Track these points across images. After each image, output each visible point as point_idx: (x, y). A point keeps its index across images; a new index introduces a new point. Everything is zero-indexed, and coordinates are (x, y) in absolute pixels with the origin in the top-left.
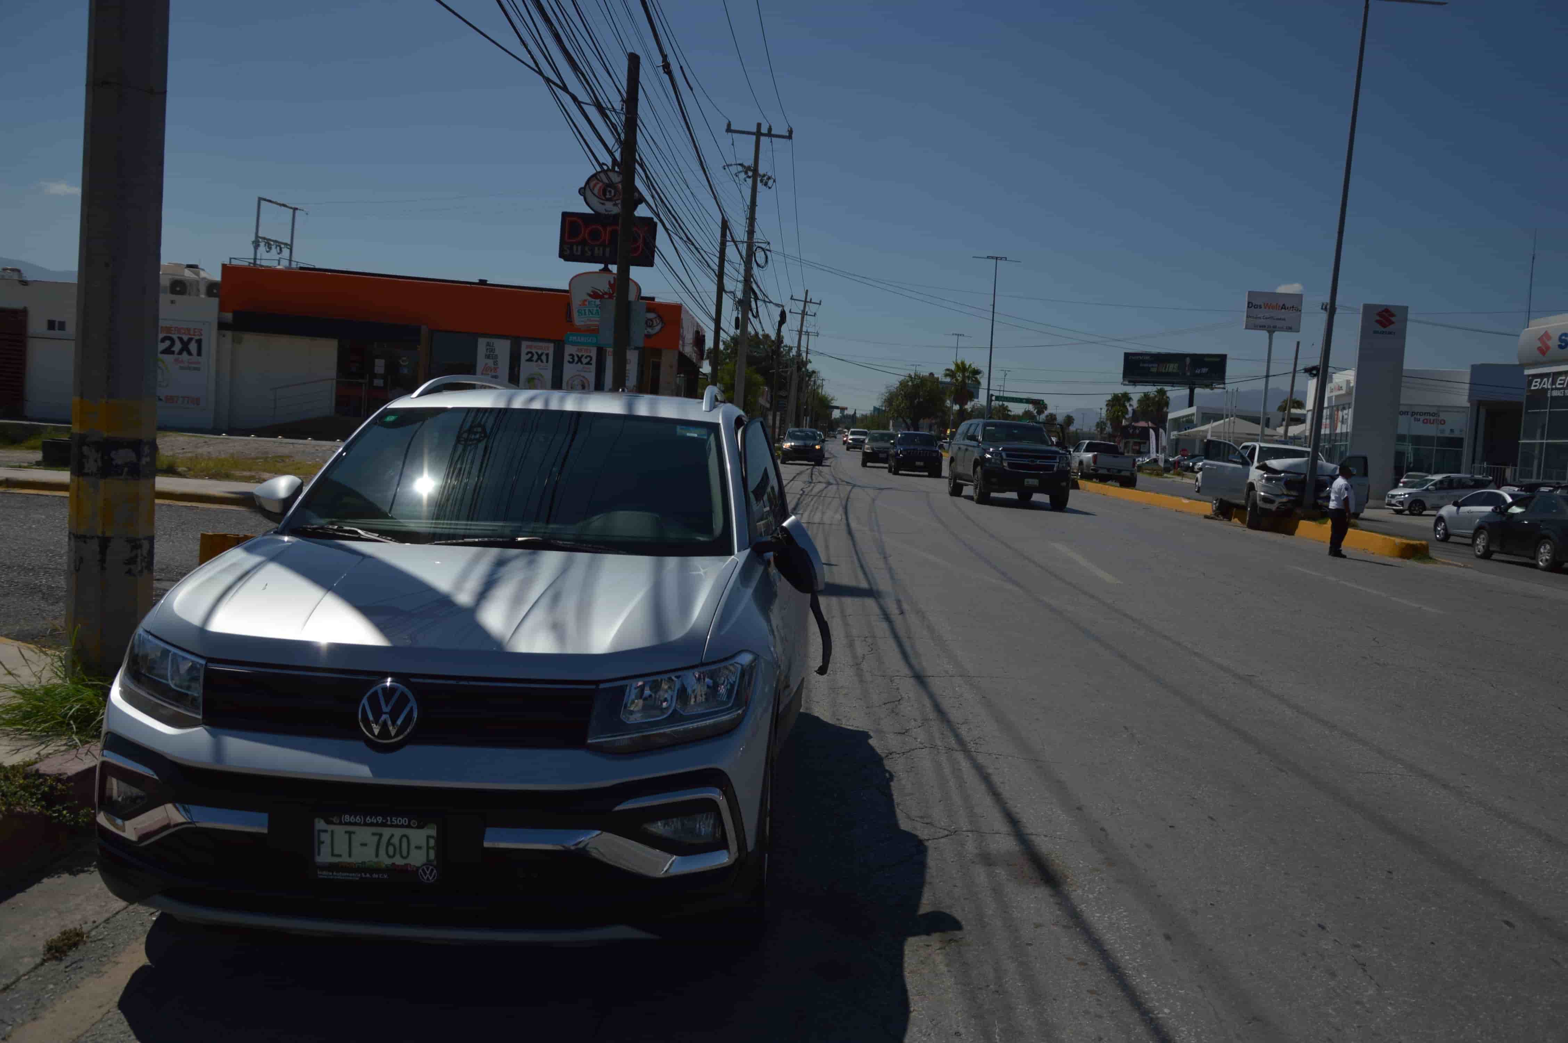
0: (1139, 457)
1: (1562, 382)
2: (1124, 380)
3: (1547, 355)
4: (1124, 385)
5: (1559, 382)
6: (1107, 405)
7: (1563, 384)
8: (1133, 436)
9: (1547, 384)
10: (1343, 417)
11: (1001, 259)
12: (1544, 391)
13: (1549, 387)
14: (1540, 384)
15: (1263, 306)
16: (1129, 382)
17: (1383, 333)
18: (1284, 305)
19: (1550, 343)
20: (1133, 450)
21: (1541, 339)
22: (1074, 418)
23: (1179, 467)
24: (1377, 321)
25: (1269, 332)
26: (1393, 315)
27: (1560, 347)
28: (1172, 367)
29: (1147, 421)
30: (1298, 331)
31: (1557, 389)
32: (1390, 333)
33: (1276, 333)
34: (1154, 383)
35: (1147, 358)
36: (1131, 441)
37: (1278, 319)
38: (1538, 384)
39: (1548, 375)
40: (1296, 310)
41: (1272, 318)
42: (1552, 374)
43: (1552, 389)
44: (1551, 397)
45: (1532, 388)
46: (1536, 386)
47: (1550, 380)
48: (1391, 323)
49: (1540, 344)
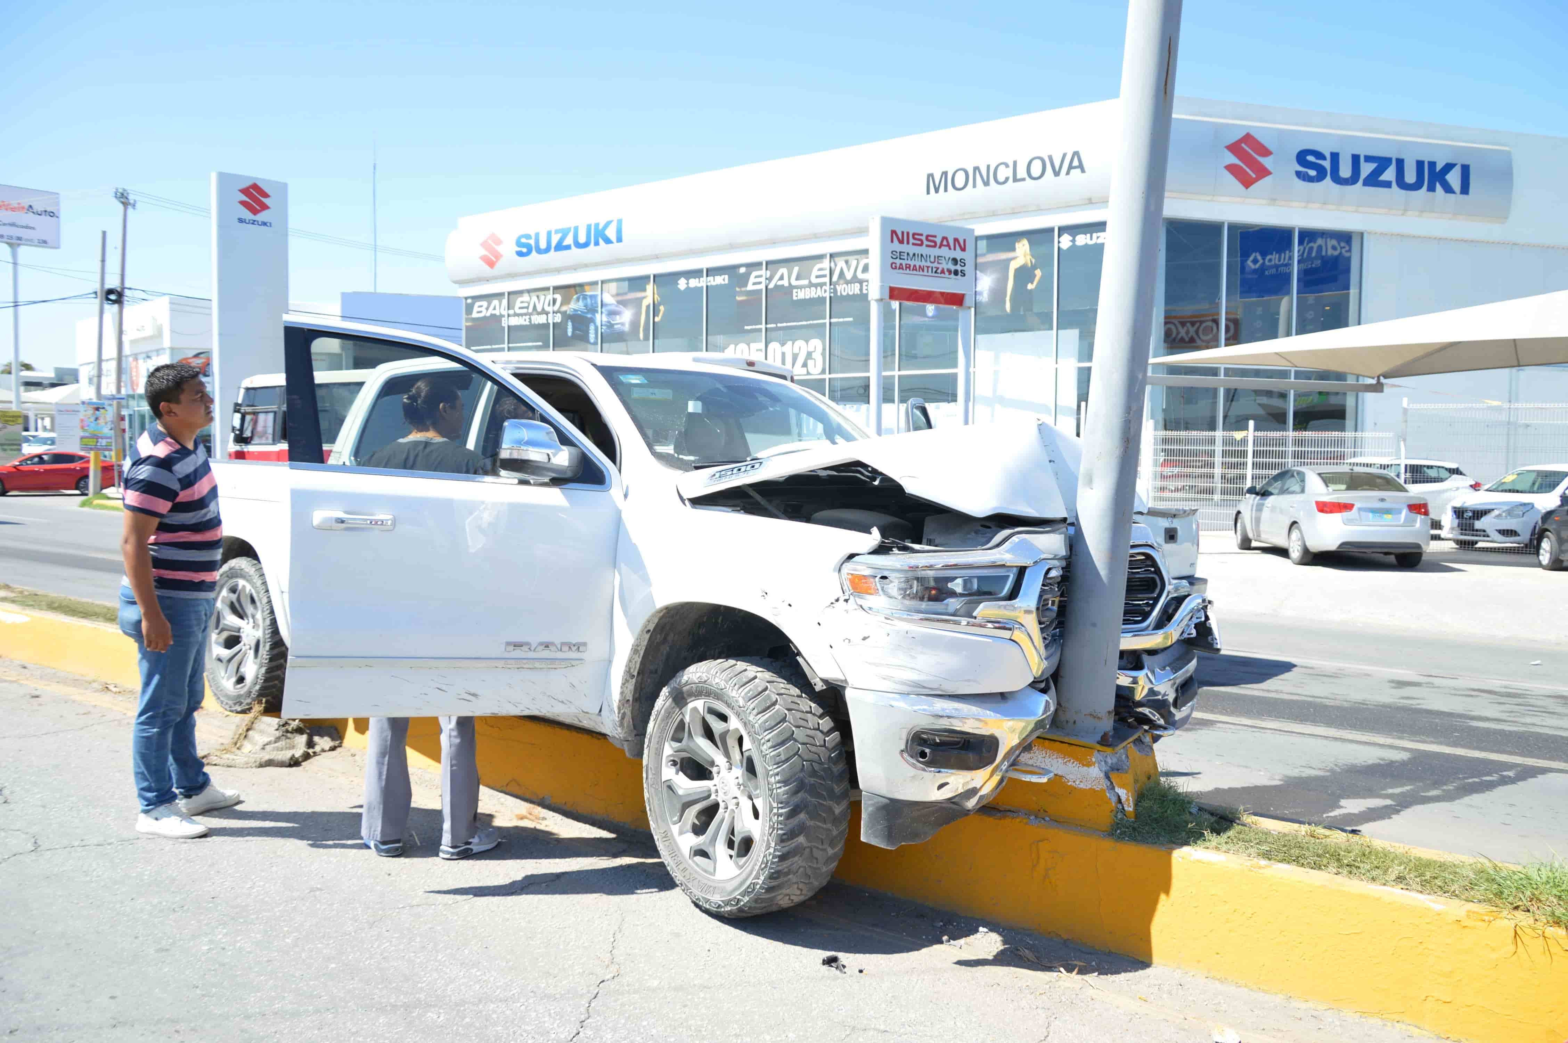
1: (526, 305)
3: (498, 265)
5: (515, 304)
7: (527, 308)
9: (499, 308)
12: (496, 319)
13: (503, 310)
14: (487, 309)
17: (254, 222)
18: (30, 206)
19: (500, 249)
21: (484, 244)
24: (243, 203)
26: (266, 196)
31: (516, 315)
32: (264, 224)
33: (22, 247)
37: (23, 227)
38: (483, 309)
39: (500, 295)
40: (52, 214)
41: (13, 225)
42: (506, 294)
43: (509, 316)
44: (509, 327)
45: (475, 315)
46: (481, 312)
47: (505, 302)
48: (265, 207)
49: (484, 252)
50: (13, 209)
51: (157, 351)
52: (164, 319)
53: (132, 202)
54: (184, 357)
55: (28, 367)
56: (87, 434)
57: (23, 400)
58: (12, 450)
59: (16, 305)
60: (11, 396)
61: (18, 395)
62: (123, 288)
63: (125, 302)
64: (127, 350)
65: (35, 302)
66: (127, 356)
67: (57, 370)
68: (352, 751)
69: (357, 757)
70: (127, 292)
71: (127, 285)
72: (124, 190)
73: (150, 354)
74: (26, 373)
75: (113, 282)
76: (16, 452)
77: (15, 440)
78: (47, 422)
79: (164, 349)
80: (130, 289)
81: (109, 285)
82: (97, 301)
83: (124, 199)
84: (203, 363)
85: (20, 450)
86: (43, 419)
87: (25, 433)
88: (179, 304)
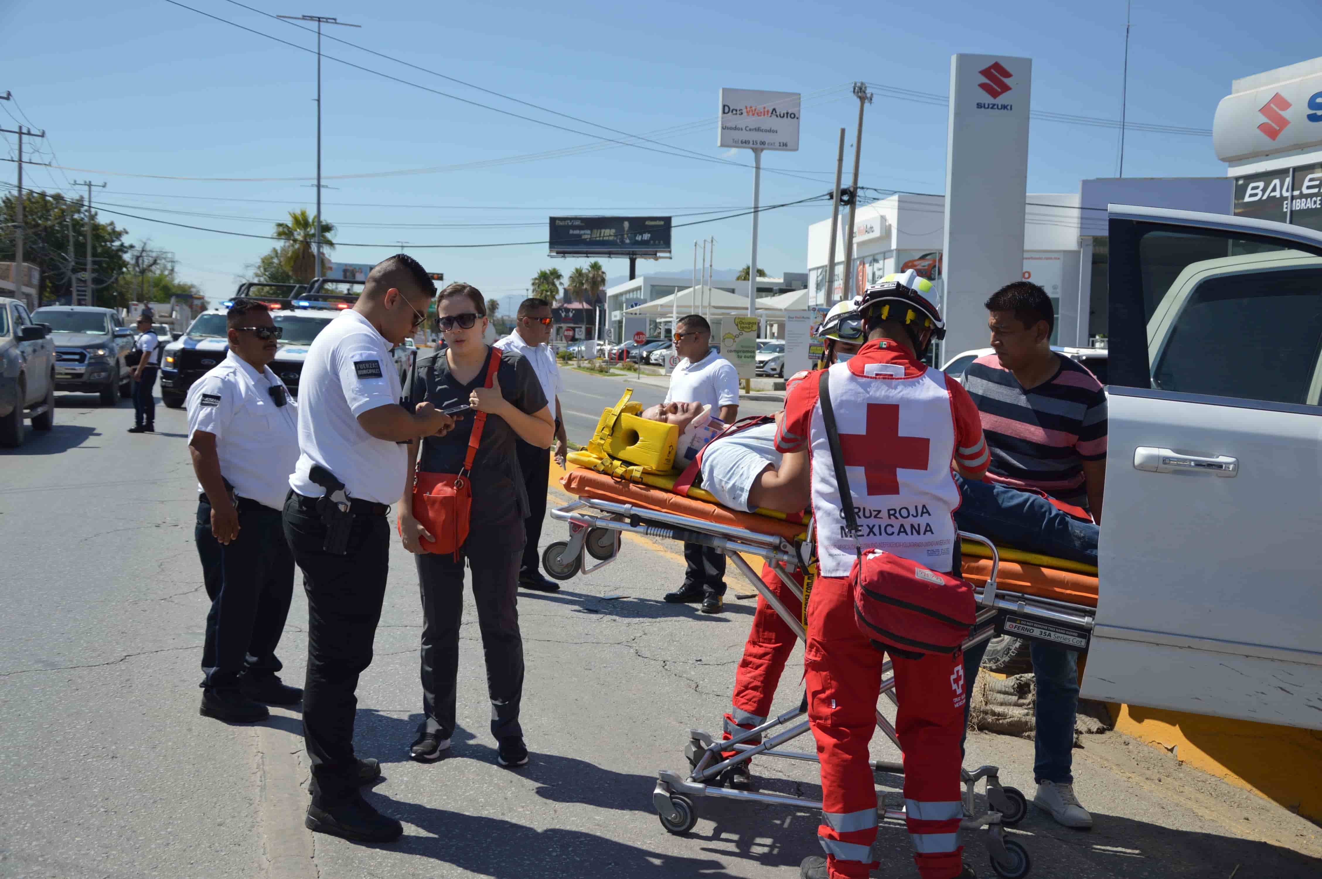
0: (575, 345)
1: (1315, 183)
2: (551, 251)
3: (1281, 135)
4: (552, 257)
5: (1306, 183)
6: (533, 284)
7: (1316, 187)
8: (566, 320)
9: (1280, 188)
10: (874, 274)
11: (327, 20)
12: (1275, 202)
13: (1285, 194)
14: (1264, 191)
15: (744, 111)
16: (558, 253)
17: (993, 106)
18: (774, 110)
19: (1286, 114)
20: (566, 337)
21: (1265, 110)
22: (499, 302)
23: (628, 357)
24: (983, 86)
25: (755, 150)
26: (1008, 75)
27: (1312, 118)
28: (608, 233)
29: (581, 302)
30: (796, 149)
31: (1302, 196)
32: (1004, 107)
33: (765, 152)
34: (587, 254)
35: (577, 223)
36: (564, 326)
37: (766, 131)
38: (1259, 191)
39: (1281, 173)
40: (793, 116)
41: (758, 129)
42: (1291, 170)
43: (1293, 198)
44: (1292, 212)
45: (1247, 199)
46: (1256, 195)
47: (1288, 180)
48: (1006, 88)
49: (1263, 119)
50: (759, 114)
51: (884, 253)
52: (893, 219)
53: (869, 95)
54: (911, 259)
55: (761, 273)
56: (816, 342)
57: (757, 306)
58: (745, 357)
59: (756, 210)
60: (746, 302)
61: (753, 303)
62: (856, 188)
63: (857, 203)
64: (855, 254)
65: (774, 207)
66: (854, 260)
67: (786, 275)
68: (1124, 738)
69: (1130, 747)
70: (860, 192)
71: (860, 184)
72: (862, 84)
73: (877, 257)
74: (759, 279)
75: (847, 183)
76: (749, 360)
77: (749, 347)
78: (775, 328)
79: (892, 251)
80: (863, 188)
81: (844, 186)
82: (832, 202)
83: (861, 93)
84: (929, 265)
85: (754, 357)
86: (772, 326)
87: (758, 340)
88: (911, 202)
